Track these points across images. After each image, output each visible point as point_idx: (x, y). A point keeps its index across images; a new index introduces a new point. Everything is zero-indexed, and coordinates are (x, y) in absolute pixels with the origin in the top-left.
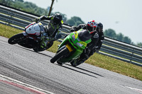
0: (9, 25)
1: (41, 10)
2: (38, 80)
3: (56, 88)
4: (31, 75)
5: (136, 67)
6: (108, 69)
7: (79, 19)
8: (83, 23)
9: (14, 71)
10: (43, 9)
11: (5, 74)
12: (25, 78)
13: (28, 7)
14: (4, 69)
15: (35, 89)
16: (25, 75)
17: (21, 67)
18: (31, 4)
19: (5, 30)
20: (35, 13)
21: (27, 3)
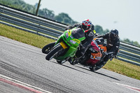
1: (29, 6)
2: (25, 76)
3: (44, 84)
4: (20, 71)
5: (123, 63)
7: (67, 15)
9: (2, 67)
12: (13, 74)
13: (16, 3)
15: (23, 84)
16: (13, 71)
17: (9, 63)
20: (23, 9)
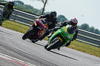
0: (14, 21)
1: (37, 11)
2: (34, 60)
4: (30, 56)
6: (84, 52)
7: (64, 17)
8: (66, 19)
9: (17, 54)
10: (38, 10)
11: (11, 55)
12: (25, 58)
13: (27, 8)
14: (10, 52)
16: (25, 56)
17: (22, 50)
18: (29, 6)
19: (11, 24)
20: (33, 12)
21: (27, 5)
